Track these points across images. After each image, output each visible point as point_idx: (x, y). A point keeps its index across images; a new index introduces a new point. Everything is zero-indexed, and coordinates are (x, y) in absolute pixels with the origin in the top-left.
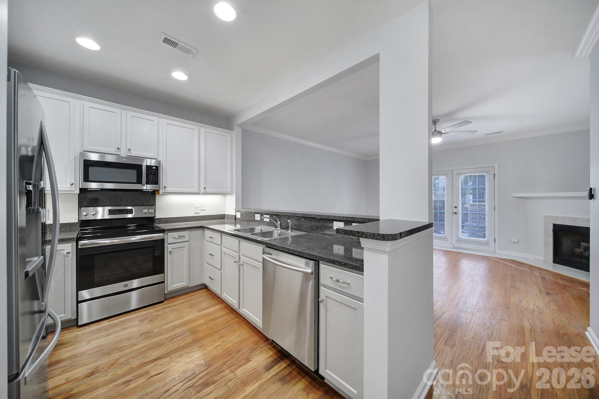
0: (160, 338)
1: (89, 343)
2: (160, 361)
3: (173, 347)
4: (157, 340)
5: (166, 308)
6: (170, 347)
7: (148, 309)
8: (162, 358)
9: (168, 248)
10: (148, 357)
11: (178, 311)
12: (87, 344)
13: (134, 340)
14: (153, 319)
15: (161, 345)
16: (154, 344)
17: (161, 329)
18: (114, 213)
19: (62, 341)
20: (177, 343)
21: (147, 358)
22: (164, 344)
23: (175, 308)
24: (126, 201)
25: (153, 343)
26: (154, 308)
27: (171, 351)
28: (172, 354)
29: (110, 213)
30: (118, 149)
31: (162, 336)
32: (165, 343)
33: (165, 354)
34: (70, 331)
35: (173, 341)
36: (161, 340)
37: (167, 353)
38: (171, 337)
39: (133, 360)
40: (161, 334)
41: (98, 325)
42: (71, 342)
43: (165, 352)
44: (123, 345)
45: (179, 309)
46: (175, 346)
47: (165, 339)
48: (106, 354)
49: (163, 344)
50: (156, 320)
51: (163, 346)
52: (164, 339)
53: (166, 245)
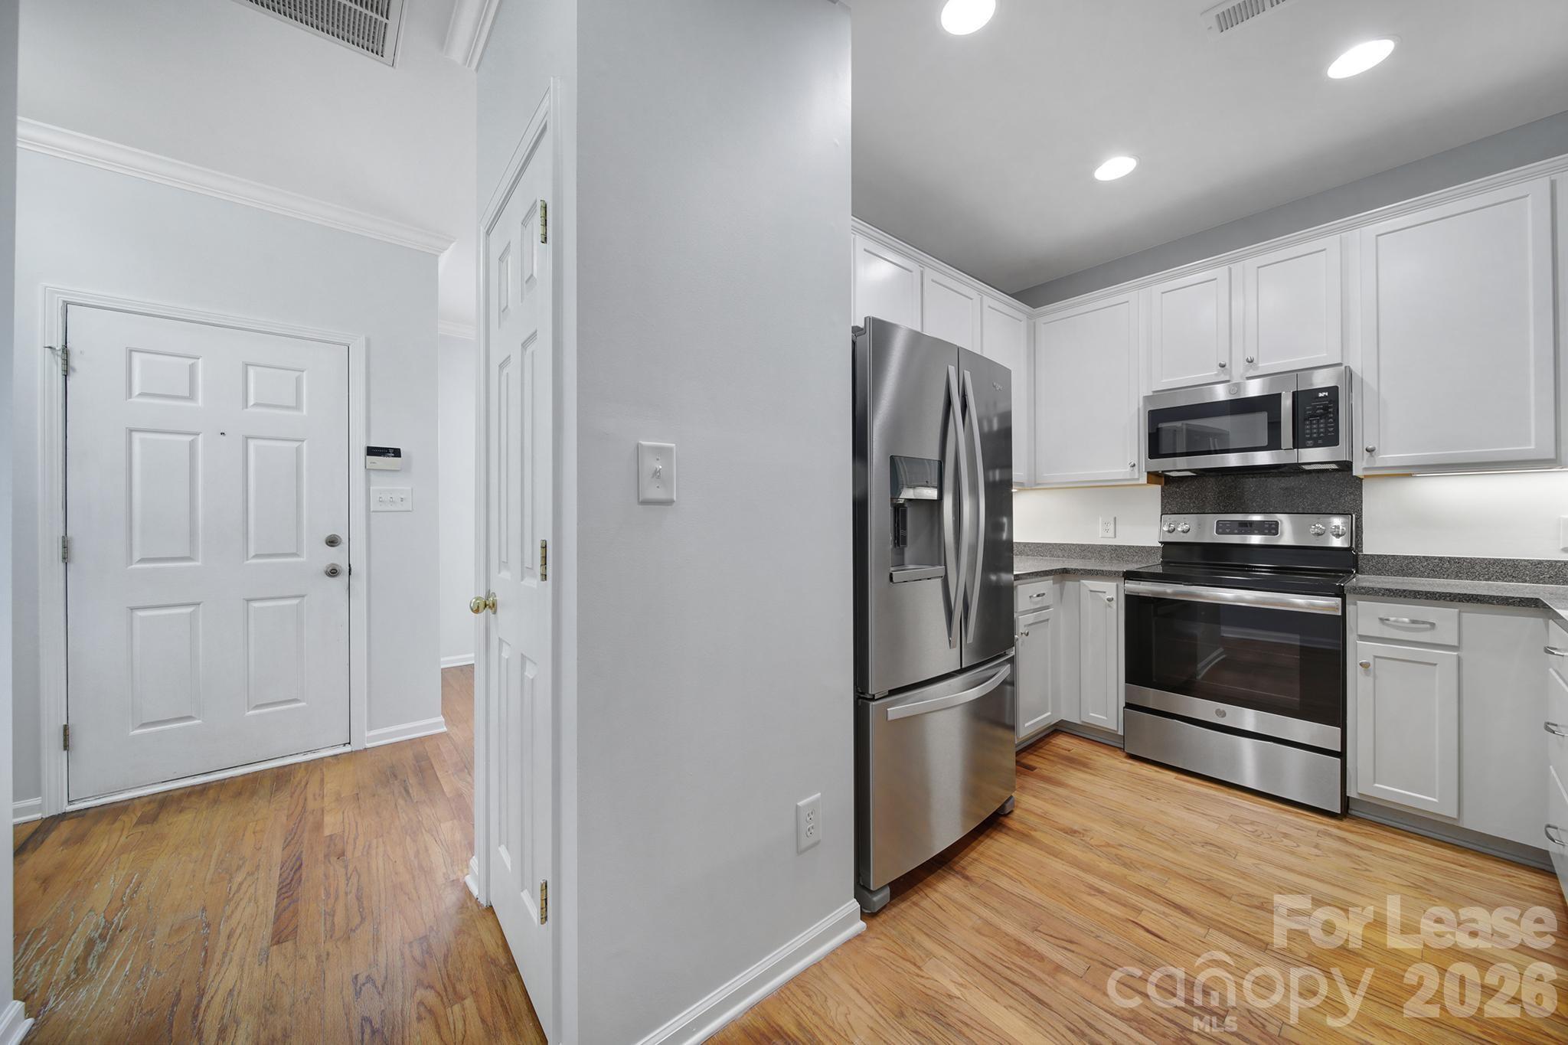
0: (1234, 881)
1: (1115, 789)
2: (1184, 917)
3: (1240, 921)
4: (1222, 877)
5: (1330, 835)
6: (1231, 915)
7: (1281, 809)
8: (1192, 917)
9: (1358, 652)
10: (1170, 889)
11: (1357, 867)
12: (1111, 788)
13: (1183, 841)
14: (1266, 836)
15: (1221, 894)
16: (1208, 880)
17: (1259, 866)
18: (1228, 531)
19: (1089, 761)
20: (1261, 924)
21: (1166, 887)
22: (1230, 899)
23: (1356, 851)
24: (1265, 501)
25: (1209, 877)
26: (1297, 817)
27: (1224, 924)
28: (1220, 930)
29: (1220, 530)
30: (1223, 366)
31: (1241, 881)
32: (1233, 898)
33: (1207, 917)
34: (1112, 755)
35: (1258, 911)
36: (1234, 887)
37: (1214, 920)
38: (1262, 900)
39: (1141, 868)
40: (1244, 875)
41: (1156, 771)
42: (1099, 770)
43: (1213, 913)
44: (1154, 832)
45: (1366, 864)
46: (1246, 924)
47: (1244, 892)
48: (1118, 823)
49: (1225, 896)
50: (1272, 842)
51: (1223, 900)
52: (1241, 889)
53: (1351, 638)
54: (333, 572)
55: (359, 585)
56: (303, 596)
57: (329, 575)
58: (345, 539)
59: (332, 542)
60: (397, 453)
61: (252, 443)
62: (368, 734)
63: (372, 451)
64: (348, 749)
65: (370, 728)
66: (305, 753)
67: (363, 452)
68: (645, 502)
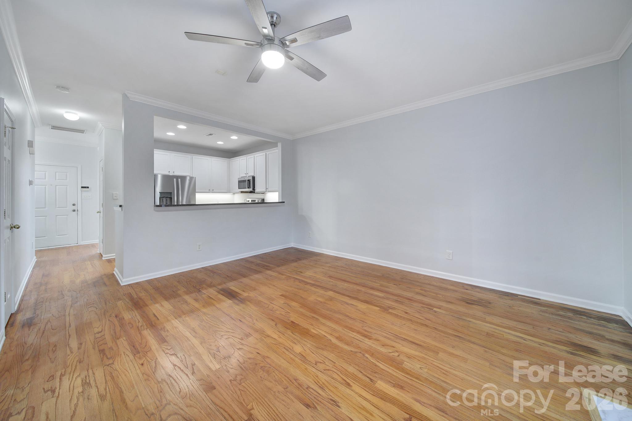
54: (74, 211)
55: (80, 213)
56: (67, 215)
57: (73, 211)
58: (77, 205)
59: (74, 205)
60: (88, 187)
61: (57, 187)
62: (82, 242)
63: (82, 187)
64: (77, 245)
65: (82, 241)
66: (68, 245)
67: (81, 187)
68: (113, 199)
